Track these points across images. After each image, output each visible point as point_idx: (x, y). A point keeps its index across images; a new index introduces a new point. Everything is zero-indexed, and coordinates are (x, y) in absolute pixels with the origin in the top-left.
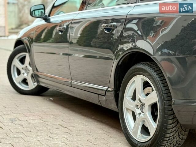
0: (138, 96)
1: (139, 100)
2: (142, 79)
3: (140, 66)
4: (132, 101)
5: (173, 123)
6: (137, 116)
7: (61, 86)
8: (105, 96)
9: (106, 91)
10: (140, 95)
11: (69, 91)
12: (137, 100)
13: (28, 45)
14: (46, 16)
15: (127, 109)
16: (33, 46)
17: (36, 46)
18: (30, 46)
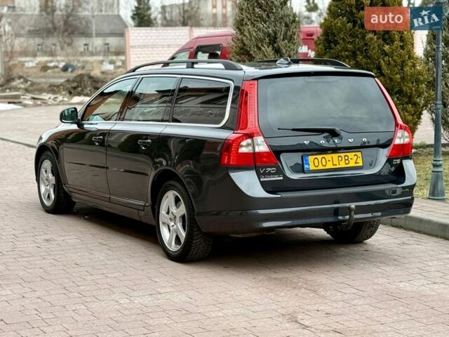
0: (171, 210)
1: (172, 213)
2: (174, 194)
3: (172, 182)
4: (167, 215)
5: (198, 235)
6: (171, 228)
7: (99, 201)
8: (143, 211)
9: (144, 206)
10: (173, 209)
11: (107, 207)
12: (170, 214)
13: (56, 148)
14: (79, 120)
15: (163, 223)
16: (62, 148)
17: (67, 147)
18: (58, 148)
